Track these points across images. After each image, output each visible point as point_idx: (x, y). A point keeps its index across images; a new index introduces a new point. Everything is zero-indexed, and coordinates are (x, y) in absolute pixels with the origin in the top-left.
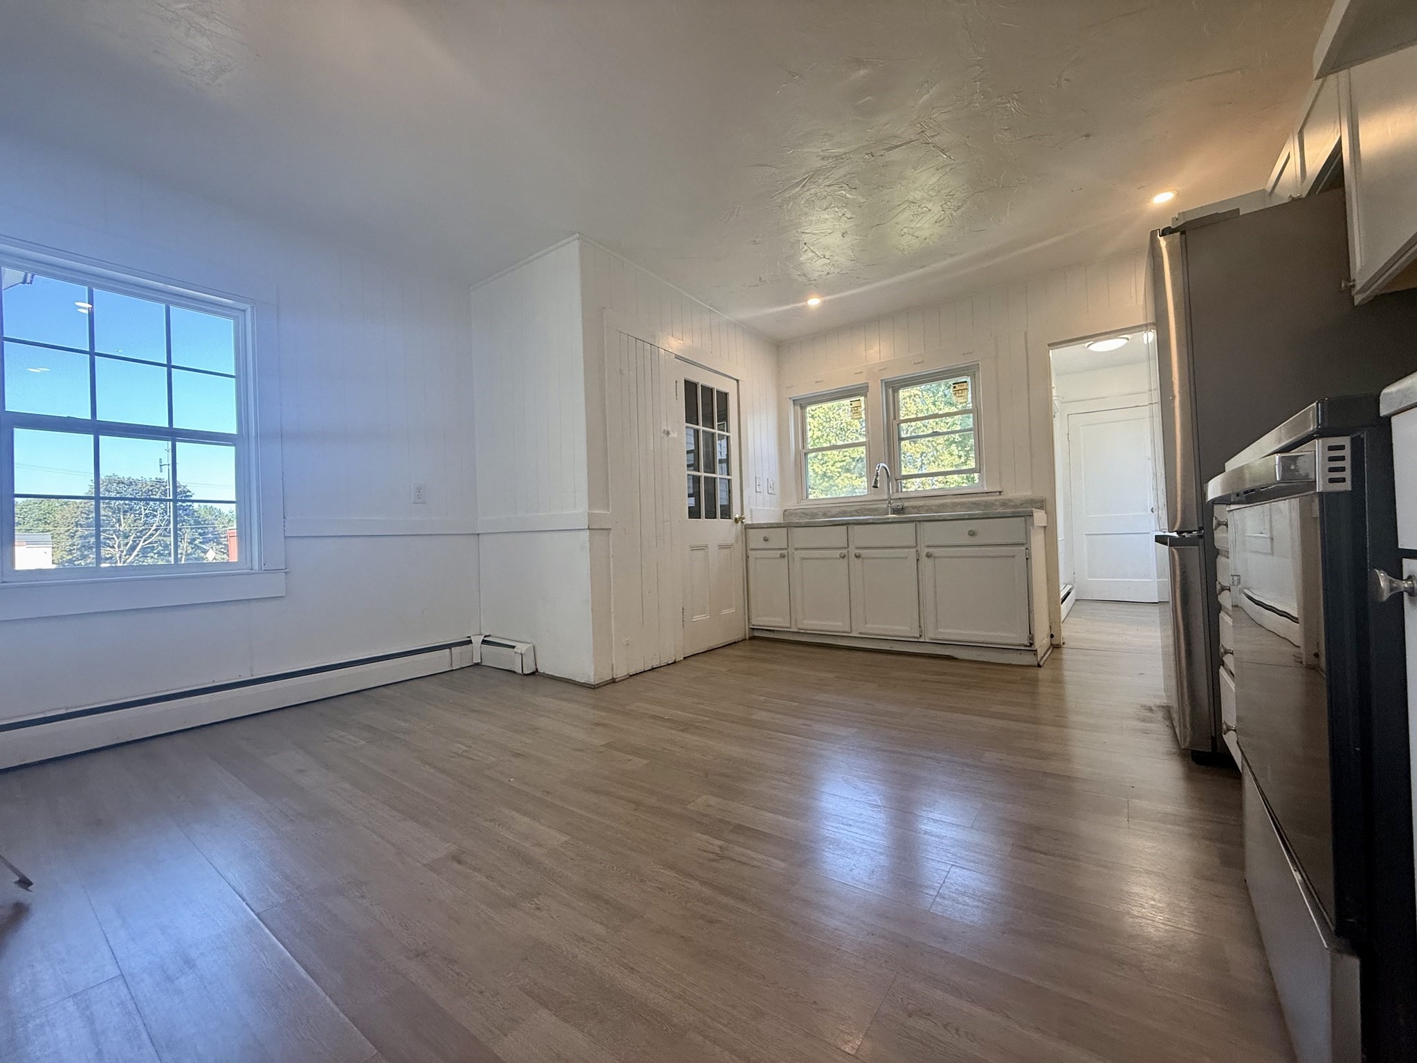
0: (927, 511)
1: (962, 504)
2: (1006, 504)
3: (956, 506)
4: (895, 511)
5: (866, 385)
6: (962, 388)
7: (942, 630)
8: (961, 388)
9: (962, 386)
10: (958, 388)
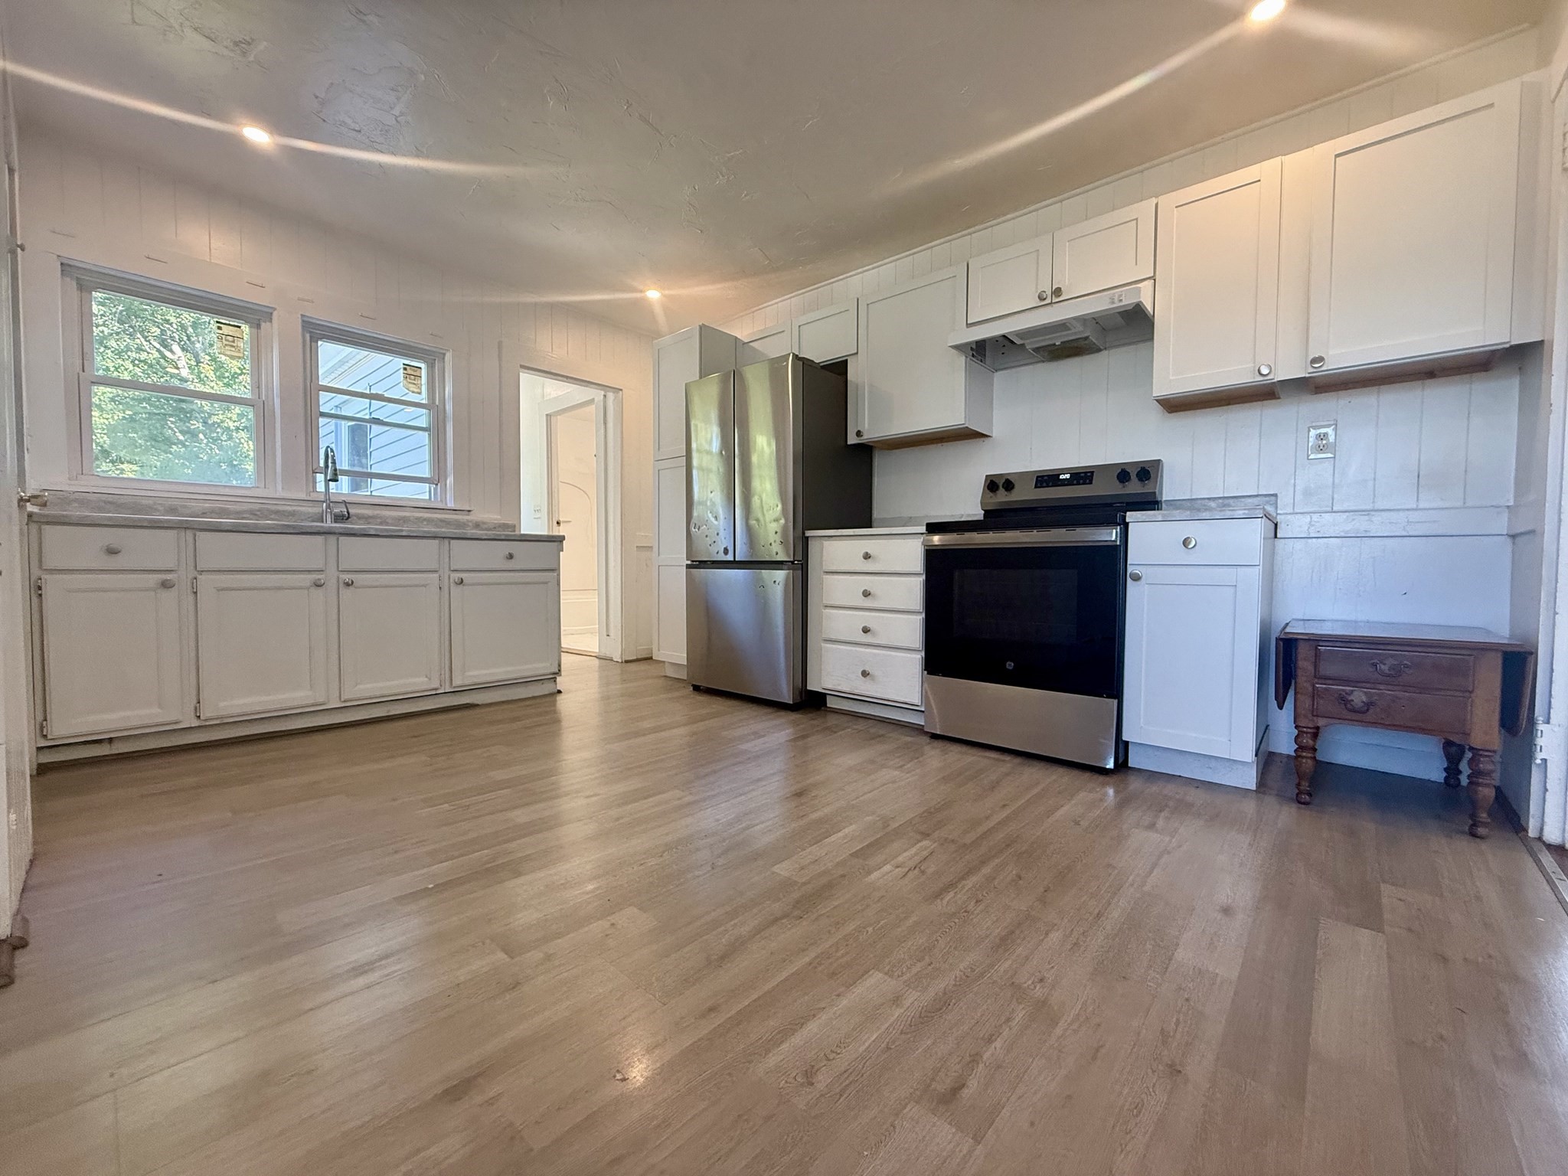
0: (381, 524)
1: (429, 521)
2: (479, 525)
3: (422, 522)
4: (339, 518)
5: (270, 311)
6: (415, 374)
7: (471, 673)
8: (412, 373)
9: (416, 371)
10: (409, 372)
